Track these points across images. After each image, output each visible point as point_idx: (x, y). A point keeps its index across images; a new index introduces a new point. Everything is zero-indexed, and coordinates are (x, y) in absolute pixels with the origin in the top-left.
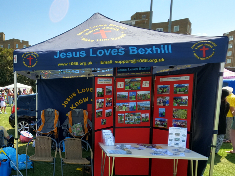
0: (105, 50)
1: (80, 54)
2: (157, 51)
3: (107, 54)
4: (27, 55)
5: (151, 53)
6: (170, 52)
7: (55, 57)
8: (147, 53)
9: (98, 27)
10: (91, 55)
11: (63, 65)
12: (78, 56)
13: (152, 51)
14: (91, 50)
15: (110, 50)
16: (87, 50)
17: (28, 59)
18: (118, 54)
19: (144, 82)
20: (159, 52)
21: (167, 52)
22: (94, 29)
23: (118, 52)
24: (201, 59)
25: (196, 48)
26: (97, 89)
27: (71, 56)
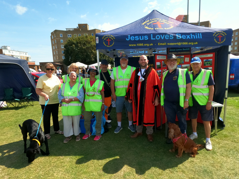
0: (161, 35)
1: (144, 38)
2: (193, 37)
3: (163, 38)
4: (106, 38)
5: (190, 38)
6: (201, 38)
7: (127, 39)
8: (187, 38)
9: (156, 20)
10: (152, 39)
11: (132, 45)
12: (143, 39)
13: (190, 37)
14: (152, 35)
15: (164, 35)
16: (149, 35)
17: (107, 40)
18: (169, 38)
19: (186, 58)
20: (194, 38)
21: (199, 38)
22: (153, 20)
23: (169, 37)
24: (218, 43)
25: (216, 36)
26: (157, 63)
27: (138, 39)
